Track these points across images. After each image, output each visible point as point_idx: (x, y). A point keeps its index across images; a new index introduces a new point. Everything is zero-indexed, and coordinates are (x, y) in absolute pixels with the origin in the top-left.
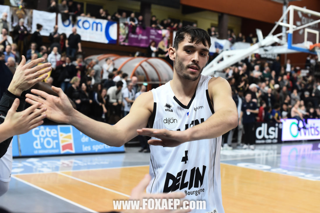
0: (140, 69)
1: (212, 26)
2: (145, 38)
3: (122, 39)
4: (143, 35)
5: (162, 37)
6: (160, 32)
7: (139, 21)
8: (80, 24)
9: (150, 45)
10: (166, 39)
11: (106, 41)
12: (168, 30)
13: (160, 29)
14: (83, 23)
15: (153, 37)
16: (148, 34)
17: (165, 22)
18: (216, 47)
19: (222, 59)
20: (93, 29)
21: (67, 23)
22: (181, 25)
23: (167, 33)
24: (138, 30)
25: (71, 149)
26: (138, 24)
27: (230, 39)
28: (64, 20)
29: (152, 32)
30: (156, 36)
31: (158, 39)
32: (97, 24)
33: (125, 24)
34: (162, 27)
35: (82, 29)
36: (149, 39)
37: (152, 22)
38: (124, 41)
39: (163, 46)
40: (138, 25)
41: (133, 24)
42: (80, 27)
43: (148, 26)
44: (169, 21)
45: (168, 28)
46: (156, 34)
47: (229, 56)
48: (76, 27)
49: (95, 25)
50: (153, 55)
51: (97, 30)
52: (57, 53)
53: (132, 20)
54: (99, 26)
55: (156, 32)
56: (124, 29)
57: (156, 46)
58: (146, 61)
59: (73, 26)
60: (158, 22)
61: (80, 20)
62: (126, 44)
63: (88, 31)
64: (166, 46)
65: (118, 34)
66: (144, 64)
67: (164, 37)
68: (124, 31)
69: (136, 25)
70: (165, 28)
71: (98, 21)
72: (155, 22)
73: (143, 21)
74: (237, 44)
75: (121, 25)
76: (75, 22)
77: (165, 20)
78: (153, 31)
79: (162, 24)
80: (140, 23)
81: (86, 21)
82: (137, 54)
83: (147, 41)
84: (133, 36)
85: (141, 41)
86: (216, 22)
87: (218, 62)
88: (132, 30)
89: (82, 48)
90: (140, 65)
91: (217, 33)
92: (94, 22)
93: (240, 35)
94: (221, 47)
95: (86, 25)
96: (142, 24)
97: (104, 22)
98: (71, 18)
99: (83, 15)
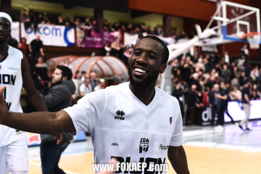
0: (96, 67)
1: (158, 26)
2: (99, 40)
3: (79, 41)
4: (97, 37)
5: (114, 39)
6: (112, 34)
7: (93, 25)
8: (41, 30)
9: (104, 45)
10: (118, 40)
11: (65, 45)
12: (120, 31)
13: (112, 31)
14: (44, 29)
15: (107, 39)
16: (102, 36)
20: (53, 34)
21: (29, 30)
23: (119, 35)
24: (93, 33)
25: (38, 140)
27: (174, 36)
30: (109, 38)
31: (111, 40)
32: (56, 30)
33: (82, 29)
34: (113, 30)
35: (43, 35)
36: (103, 40)
38: (81, 43)
40: (93, 29)
41: (88, 28)
42: (41, 33)
43: (101, 29)
46: (109, 36)
47: (173, 50)
49: (54, 31)
50: (108, 54)
51: (56, 34)
53: (87, 24)
54: (58, 32)
55: (109, 34)
56: (80, 33)
57: (109, 46)
58: (101, 59)
59: (35, 33)
60: (110, 25)
61: (41, 27)
62: (83, 46)
63: (49, 36)
65: (76, 38)
66: (100, 62)
67: (116, 38)
68: (81, 34)
69: (91, 29)
71: (57, 27)
72: (108, 26)
74: (180, 41)
75: (78, 29)
77: (116, 23)
78: (106, 34)
79: (114, 26)
80: (95, 27)
81: (47, 28)
82: (93, 54)
83: (101, 42)
84: (88, 39)
85: (96, 43)
86: (161, 23)
88: (88, 33)
89: (44, 51)
90: (96, 63)
91: (162, 32)
92: (54, 29)
93: (183, 33)
94: (167, 44)
95: (47, 31)
97: (63, 28)
98: (33, 26)
99: (43, 22)
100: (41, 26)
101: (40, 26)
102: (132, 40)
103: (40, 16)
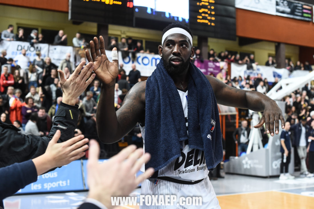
2: (203, 71)
4: (201, 68)
5: (220, 70)
6: (217, 64)
7: (197, 55)
8: (140, 60)
10: (224, 71)
12: (226, 62)
13: (217, 62)
14: (143, 59)
15: (211, 70)
16: (206, 67)
17: (223, 54)
18: (274, 76)
19: (281, 88)
20: (152, 65)
21: (127, 60)
22: (238, 56)
23: (225, 65)
24: (196, 64)
26: (196, 57)
27: (288, 68)
28: (124, 58)
29: (210, 65)
30: (214, 69)
31: (216, 71)
32: (156, 59)
35: (142, 65)
36: (207, 71)
37: (210, 56)
39: (222, 78)
40: (196, 59)
41: (191, 58)
42: (139, 63)
43: (205, 59)
44: (227, 53)
45: (225, 60)
46: (214, 66)
47: (287, 84)
48: (136, 64)
49: (154, 61)
52: (118, 89)
54: (158, 61)
55: (214, 64)
59: (133, 62)
60: (215, 54)
61: (140, 57)
63: (147, 66)
64: (224, 78)
67: (223, 69)
69: (194, 59)
70: (222, 60)
71: (157, 56)
72: (213, 56)
73: (200, 54)
74: (295, 73)
76: (134, 58)
77: (222, 52)
79: (220, 56)
80: (198, 57)
81: (146, 57)
86: (273, 52)
87: (277, 91)
92: (153, 58)
94: (280, 76)
95: (146, 61)
96: (199, 58)
98: (130, 55)
99: (142, 51)
100: (140, 55)
101: (138, 55)
102: (240, 71)
103: (139, 44)
